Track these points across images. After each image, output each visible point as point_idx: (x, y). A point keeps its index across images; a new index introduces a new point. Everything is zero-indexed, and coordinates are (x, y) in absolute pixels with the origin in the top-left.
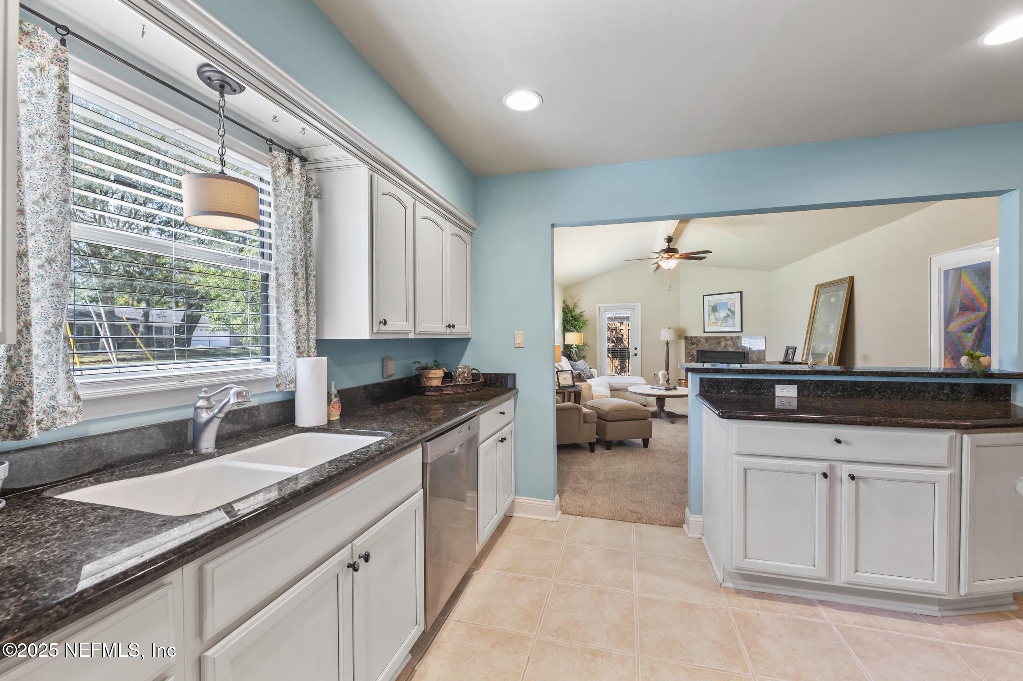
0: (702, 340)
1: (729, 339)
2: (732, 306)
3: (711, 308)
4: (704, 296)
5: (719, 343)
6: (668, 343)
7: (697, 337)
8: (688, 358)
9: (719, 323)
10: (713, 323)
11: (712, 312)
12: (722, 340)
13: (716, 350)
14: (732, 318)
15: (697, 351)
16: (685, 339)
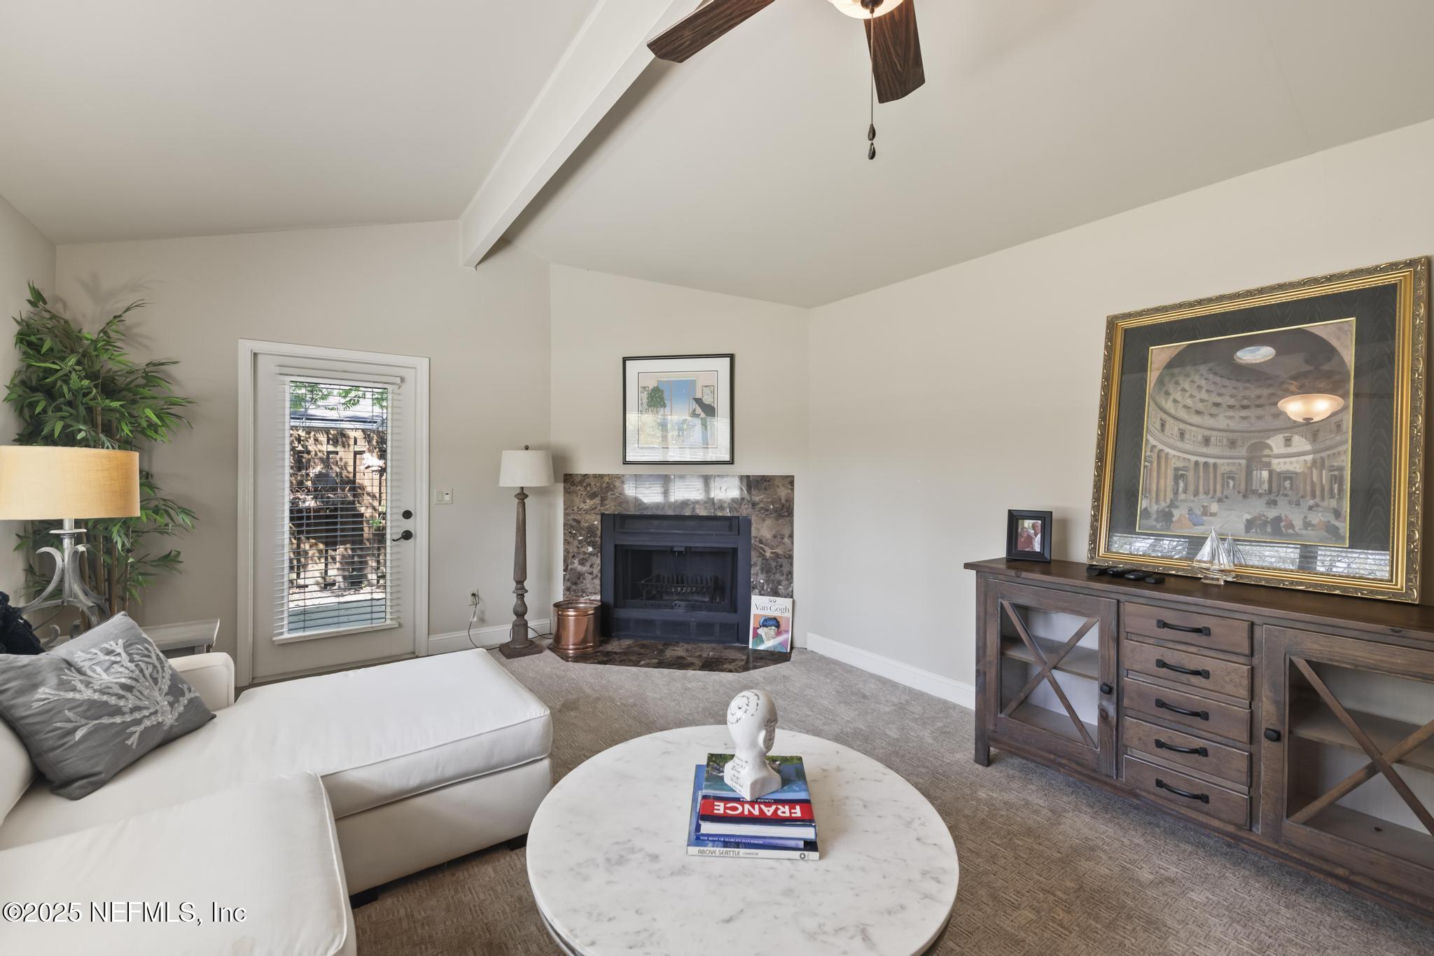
0: (618, 484)
2: (707, 390)
3: (645, 395)
4: (625, 360)
5: (667, 493)
6: (522, 496)
7: (601, 476)
8: (574, 536)
9: (667, 437)
10: (652, 438)
11: (649, 405)
12: (679, 484)
13: (661, 513)
15: (602, 515)
16: (565, 481)
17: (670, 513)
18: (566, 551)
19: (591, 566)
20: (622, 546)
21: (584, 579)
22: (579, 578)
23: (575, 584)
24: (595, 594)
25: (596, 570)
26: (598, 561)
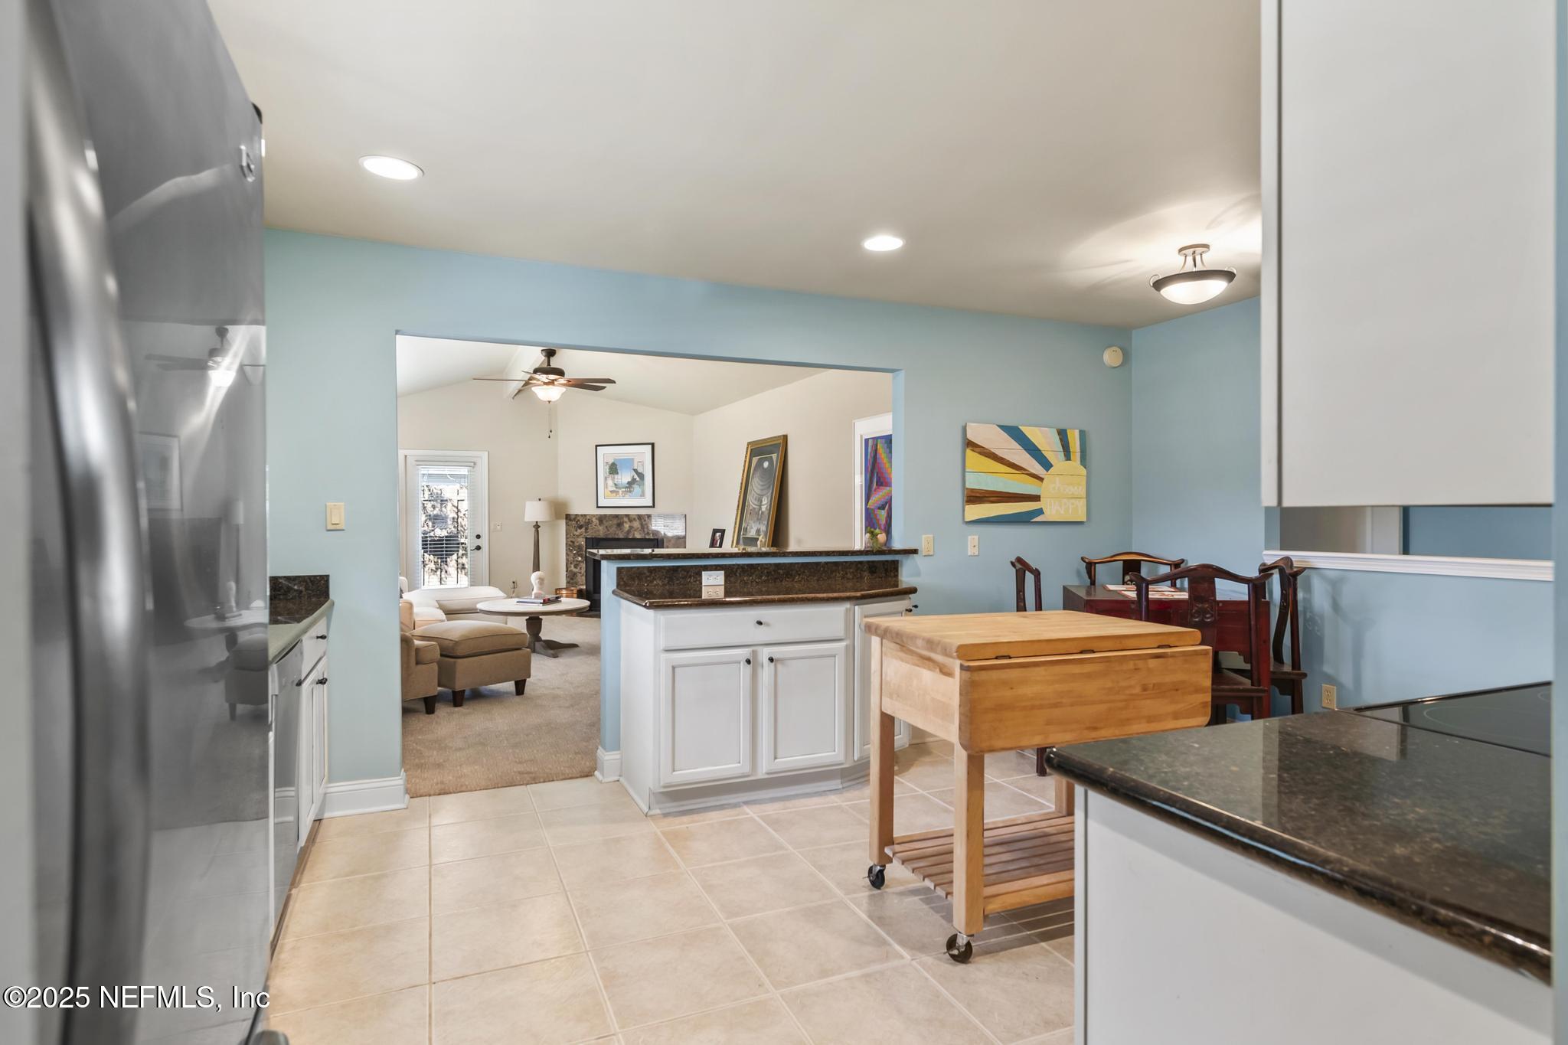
0: (594, 519)
1: (634, 519)
2: (639, 464)
3: (608, 467)
4: (597, 446)
5: (620, 525)
6: (537, 526)
7: (585, 515)
8: (570, 550)
9: (621, 492)
10: (611, 492)
11: (610, 473)
12: (626, 519)
13: (616, 537)
14: (639, 485)
15: (586, 538)
16: (566, 518)
17: (621, 536)
18: (567, 560)
19: (581, 568)
23: (572, 579)
24: (582, 585)
25: (583, 571)
26: (584, 565)
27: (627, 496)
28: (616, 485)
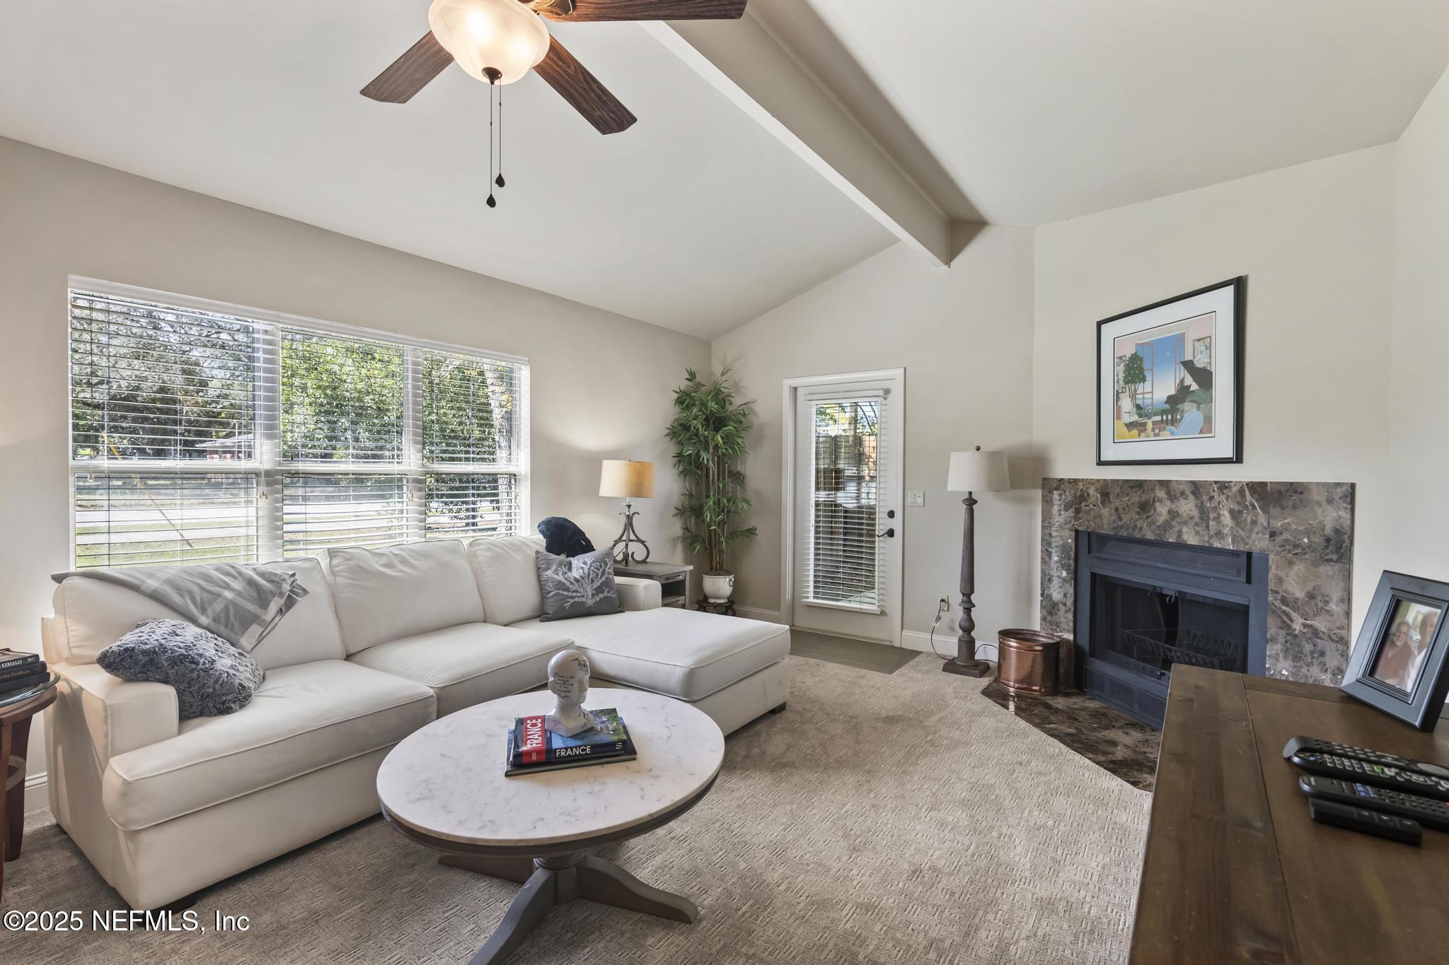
0: (1092, 491)
1: (1183, 493)
2: (1200, 346)
3: (1121, 368)
5: (1145, 507)
6: (971, 502)
7: (1076, 481)
8: (1050, 555)
9: (1150, 426)
10: (1130, 426)
11: (1126, 382)
12: (1161, 494)
13: (1137, 535)
14: (1198, 404)
15: (1077, 532)
16: (1043, 486)
17: (1150, 536)
18: (1044, 572)
19: (1065, 595)
20: (1103, 577)
21: (1058, 610)
22: (1054, 608)
23: (1051, 614)
24: (1068, 631)
25: (1070, 601)
26: (1072, 590)
27: (1165, 435)
28: (1138, 407)
